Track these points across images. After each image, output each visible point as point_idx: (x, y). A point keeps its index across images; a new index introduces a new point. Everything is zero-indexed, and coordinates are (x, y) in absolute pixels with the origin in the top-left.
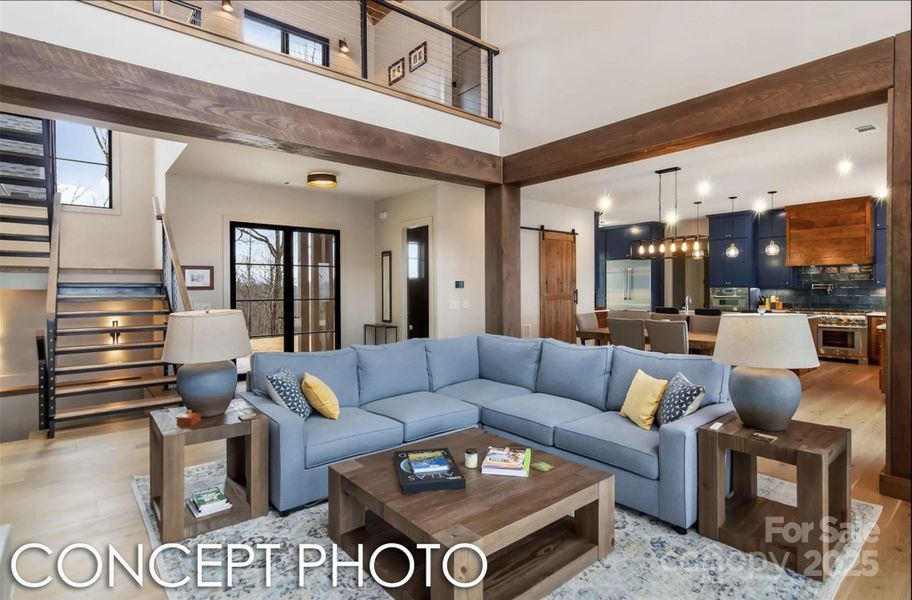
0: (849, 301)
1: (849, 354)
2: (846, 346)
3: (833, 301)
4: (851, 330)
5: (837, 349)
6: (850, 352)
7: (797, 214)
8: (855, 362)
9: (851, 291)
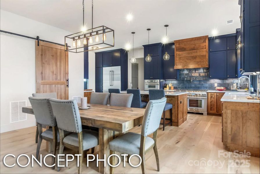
0: (199, 86)
1: (199, 110)
2: (197, 106)
3: (193, 86)
4: (201, 99)
5: (194, 108)
6: (200, 110)
7: (179, 44)
8: (202, 114)
9: (200, 81)
